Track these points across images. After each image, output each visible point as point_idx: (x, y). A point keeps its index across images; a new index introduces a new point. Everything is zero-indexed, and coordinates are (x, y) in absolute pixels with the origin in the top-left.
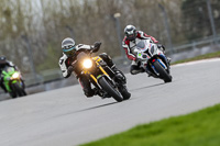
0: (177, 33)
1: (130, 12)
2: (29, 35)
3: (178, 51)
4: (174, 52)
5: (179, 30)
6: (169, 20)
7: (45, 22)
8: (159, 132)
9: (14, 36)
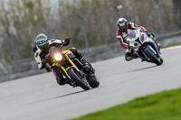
0: (169, 22)
1: (130, 5)
2: (48, 23)
3: (170, 37)
4: (166, 37)
5: (171, 19)
6: (163, 11)
7: (61, 13)
8: (154, 103)
9: (35, 24)
